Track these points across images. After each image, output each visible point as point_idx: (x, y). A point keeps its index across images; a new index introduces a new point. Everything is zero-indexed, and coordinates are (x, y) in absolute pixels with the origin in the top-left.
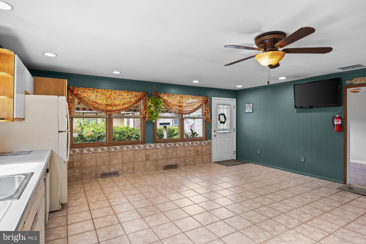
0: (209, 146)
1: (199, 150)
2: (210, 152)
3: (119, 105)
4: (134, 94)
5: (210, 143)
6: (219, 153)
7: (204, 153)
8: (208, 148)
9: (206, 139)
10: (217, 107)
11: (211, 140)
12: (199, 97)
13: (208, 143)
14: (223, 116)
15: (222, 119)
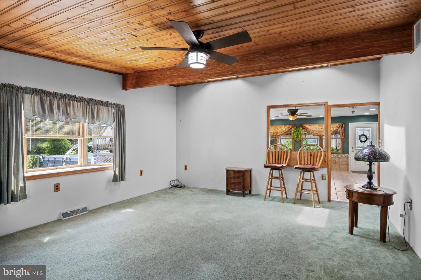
0: (346, 158)
1: (336, 160)
2: (347, 163)
3: (279, 132)
4: (288, 126)
5: (347, 156)
6: (357, 165)
7: (341, 163)
8: (345, 160)
9: (344, 153)
10: (356, 129)
11: (349, 154)
12: (335, 124)
13: (345, 157)
14: (364, 137)
15: (363, 139)
